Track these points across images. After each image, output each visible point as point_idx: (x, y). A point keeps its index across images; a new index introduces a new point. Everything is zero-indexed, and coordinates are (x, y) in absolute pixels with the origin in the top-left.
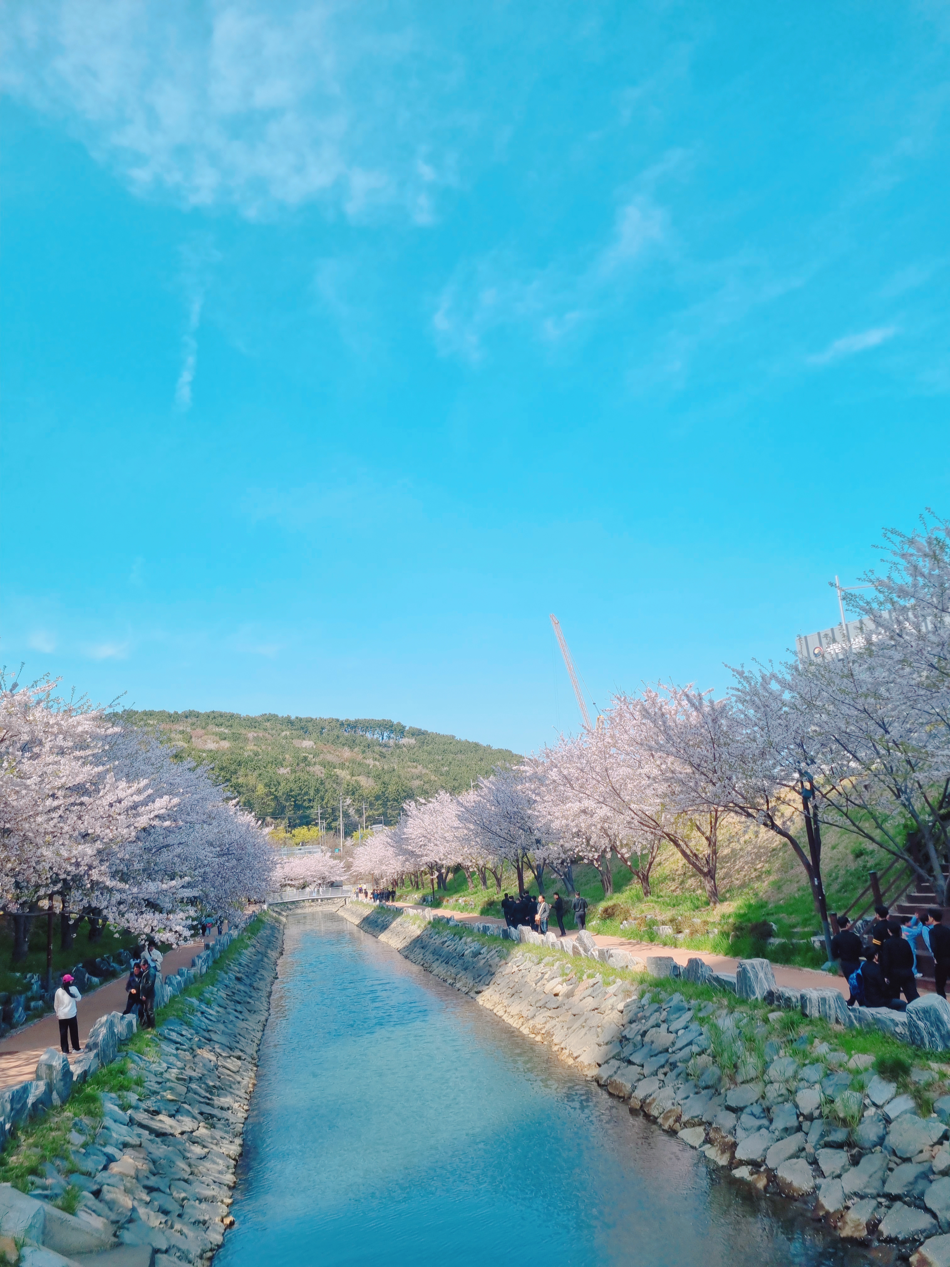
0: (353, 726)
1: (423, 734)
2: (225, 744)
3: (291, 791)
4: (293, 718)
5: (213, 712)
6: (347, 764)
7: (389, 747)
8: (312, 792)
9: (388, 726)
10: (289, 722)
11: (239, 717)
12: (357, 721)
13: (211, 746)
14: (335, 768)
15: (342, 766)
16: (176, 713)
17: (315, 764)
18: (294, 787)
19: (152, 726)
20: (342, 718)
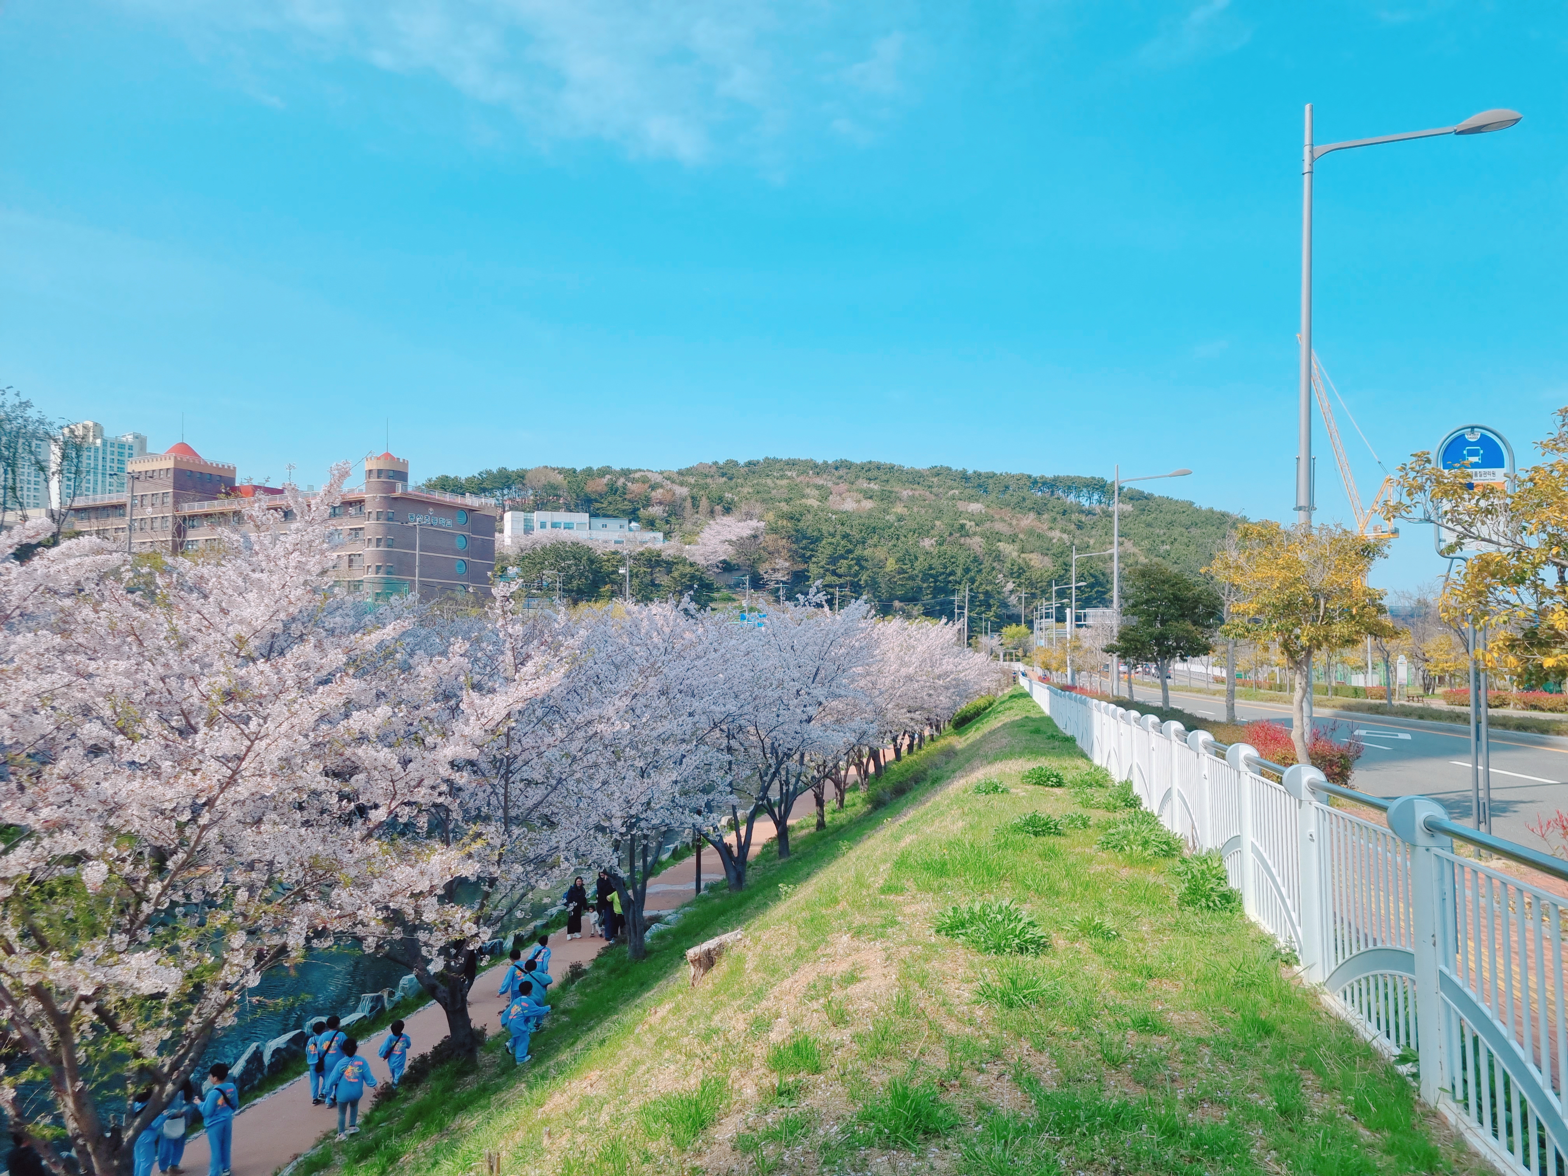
0: (1052, 485)
1: (1146, 498)
2: (868, 504)
3: (931, 568)
4: (970, 472)
5: (870, 462)
6: (1021, 536)
7: (1094, 515)
8: (959, 572)
9: (1100, 487)
10: (964, 477)
11: (901, 470)
12: (1056, 479)
13: (849, 505)
14: (1000, 541)
15: (1013, 539)
16: (825, 463)
17: (975, 534)
18: (936, 563)
19: (789, 478)
20: (1036, 474)
